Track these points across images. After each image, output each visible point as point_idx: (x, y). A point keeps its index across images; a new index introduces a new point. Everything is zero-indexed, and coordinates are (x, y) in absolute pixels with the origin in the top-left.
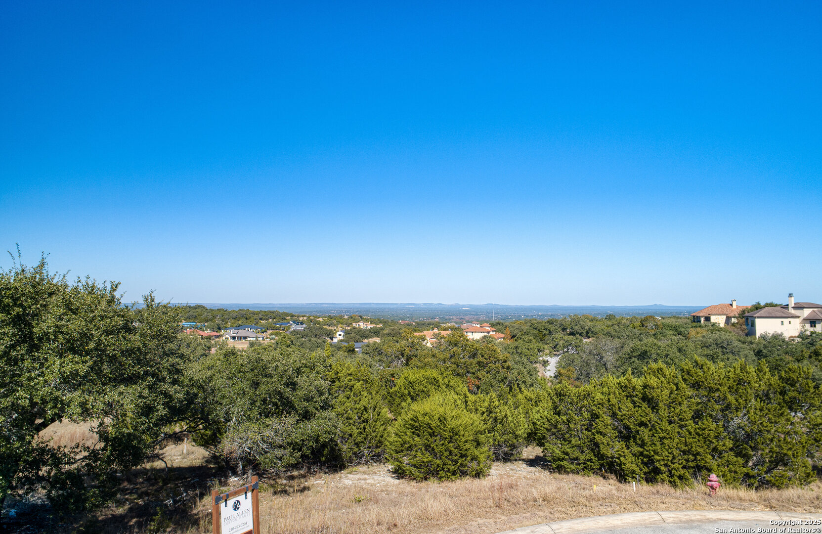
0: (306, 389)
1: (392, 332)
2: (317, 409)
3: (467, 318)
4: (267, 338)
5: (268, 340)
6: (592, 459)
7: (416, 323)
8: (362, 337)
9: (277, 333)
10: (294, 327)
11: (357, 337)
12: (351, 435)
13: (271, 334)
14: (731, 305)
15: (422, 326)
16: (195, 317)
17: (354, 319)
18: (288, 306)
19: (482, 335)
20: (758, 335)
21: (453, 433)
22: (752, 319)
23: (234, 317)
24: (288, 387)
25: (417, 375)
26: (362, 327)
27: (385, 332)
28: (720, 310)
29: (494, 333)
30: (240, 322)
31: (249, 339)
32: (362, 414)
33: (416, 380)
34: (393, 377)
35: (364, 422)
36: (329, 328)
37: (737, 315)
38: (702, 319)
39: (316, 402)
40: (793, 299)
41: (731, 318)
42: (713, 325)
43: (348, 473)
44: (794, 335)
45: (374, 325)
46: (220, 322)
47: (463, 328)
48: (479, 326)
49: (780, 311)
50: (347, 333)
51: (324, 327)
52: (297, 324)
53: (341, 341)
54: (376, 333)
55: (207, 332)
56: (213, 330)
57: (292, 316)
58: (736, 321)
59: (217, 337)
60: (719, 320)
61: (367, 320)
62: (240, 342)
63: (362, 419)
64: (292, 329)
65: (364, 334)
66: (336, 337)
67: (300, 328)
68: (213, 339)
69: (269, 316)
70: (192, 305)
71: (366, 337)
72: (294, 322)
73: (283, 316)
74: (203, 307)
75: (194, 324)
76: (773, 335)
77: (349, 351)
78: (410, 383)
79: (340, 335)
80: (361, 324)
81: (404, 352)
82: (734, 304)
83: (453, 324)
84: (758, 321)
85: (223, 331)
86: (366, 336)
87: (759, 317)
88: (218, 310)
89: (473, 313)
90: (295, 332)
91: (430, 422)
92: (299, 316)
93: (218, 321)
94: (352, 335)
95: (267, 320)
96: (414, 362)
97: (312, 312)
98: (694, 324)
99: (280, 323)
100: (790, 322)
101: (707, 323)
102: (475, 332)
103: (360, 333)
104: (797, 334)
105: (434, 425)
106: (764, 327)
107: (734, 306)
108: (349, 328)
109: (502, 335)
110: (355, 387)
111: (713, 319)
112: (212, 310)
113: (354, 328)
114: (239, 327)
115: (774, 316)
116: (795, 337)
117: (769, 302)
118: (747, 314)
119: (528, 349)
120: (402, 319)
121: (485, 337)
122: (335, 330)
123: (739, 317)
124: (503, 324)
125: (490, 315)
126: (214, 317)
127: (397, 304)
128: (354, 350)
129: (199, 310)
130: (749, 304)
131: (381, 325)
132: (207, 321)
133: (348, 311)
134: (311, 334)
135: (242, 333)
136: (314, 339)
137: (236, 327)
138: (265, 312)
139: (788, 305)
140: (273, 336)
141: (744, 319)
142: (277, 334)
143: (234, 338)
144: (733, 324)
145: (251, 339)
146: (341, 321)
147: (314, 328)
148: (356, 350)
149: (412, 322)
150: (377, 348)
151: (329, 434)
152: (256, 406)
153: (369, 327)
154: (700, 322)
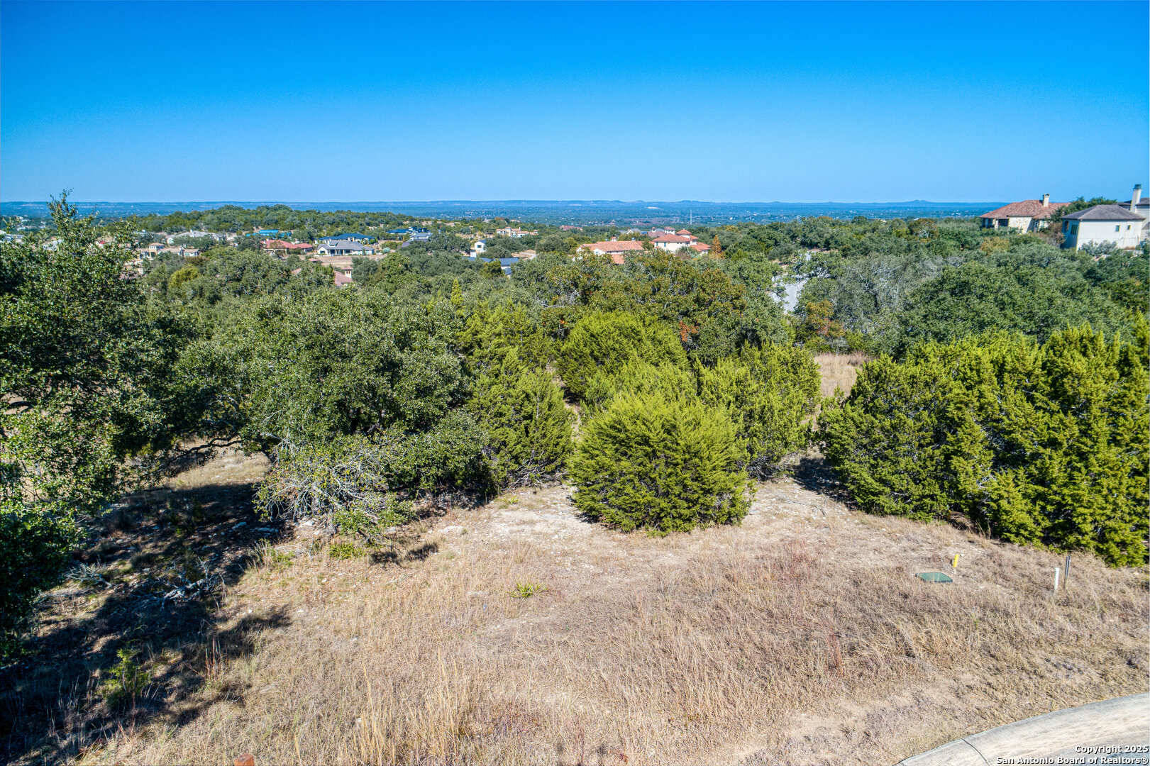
0: (420, 375)
1: (553, 243)
2: (441, 408)
3: (654, 221)
4: (378, 252)
5: (380, 254)
6: (936, 495)
7: (584, 228)
8: (510, 249)
9: (391, 244)
10: (414, 236)
11: (504, 250)
12: (504, 444)
13: (384, 246)
14: (1042, 202)
15: (593, 234)
16: (276, 222)
17: (498, 224)
18: (406, 205)
19: (679, 246)
20: (1079, 245)
21: (689, 453)
22: (1075, 223)
23: (331, 221)
24: (383, 375)
25: (604, 323)
26: (509, 235)
27: (543, 242)
28: (1024, 210)
29: (695, 243)
30: (339, 229)
31: (353, 253)
32: (521, 406)
33: (601, 331)
34: (563, 319)
35: (525, 418)
36: (464, 237)
37: (1049, 217)
38: (996, 223)
39: (439, 396)
40: (1139, 192)
41: (1038, 220)
42: (1013, 231)
43: (501, 508)
44: (1130, 246)
45: (527, 233)
46: (312, 229)
47: (652, 237)
48: (673, 233)
49: (1119, 211)
50: (489, 244)
51: (457, 235)
52: (420, 231)
53: (482, 256)
54: (529, 243)
55: (295, 244)
56: (302, 240)
57: (412, 220)
58: (1046, 225)
59: (309, 250)
60: (1021, 224)
61: (516, 225)
62: (341, 257)
63: (523, 413)
64: (412, 239)
65: (512, 246)
66: (474, 251)
67: (424, 237)
68: (304, 254)
69: (380, 219)
70: (270, 205)
71: (516, 250)
72: (415, 228)
73: (400, 220)
74: (286, 208)
75: (276, 231)
76: (1101, 246)
77: (494, 271)
78: (592, 335)
79: (479, 246)
80: (508, 230)
81: (577, 281)
82: (1047, 200)
83: (637, 230)
84: (1082, 226)
85: (316, 242)
86: (514, 247)
87: (1085, 220)
88: (308, 211)
89: (663, 214)
90: (417, 244)
91: (647, 433)
92: (421, 220)
93: (308, 227)
94: (496, 247)
95: (377, 225)
96: (596, 298)
97: (439, 214)
98: (985, 230)
99: (395, 230)
100: (1129, 227)
101: (1002, 229)
102: (669, 242)
103: (508, 244)
104: (1135, 244)
105: (655, 439)
106: (1091, 234)
107: (1046, 204)
108: (492, 237)
109: (706, 247)
110: (508, 357)
111: (1013, 222)
112: (299, 212)
113: (499, 237)
114: (338, 236)
115: (1108, 218)
116: (1133, 249)
117: (1097, 197)
118: (1063, 216)
119: (758, 272)
120: (564, 223)
121: (683, 250)
122: (472, 239)
123: (1051, 220)
124: (706, 231)
125: (686, 217)
126: (303, 222)
127: (557, 202)
128: (500, 270)
129: (281, 212)
130: (1067, 200)
131: (535, 233)
132: (293, 228)
133: (489, 213)
134: (439, 246)
135: (343, 244)
136: (443, 254)
137: (335, 235)
138: (374, 214)
139: (1130, 202)
140: (387, 249)
141: (1060, 224)
142: (391, 246)
143: (332, 251)
144: (1043, 230)
145: (356, 252)
146: (480, 226)
147: (443, 237)
148: (503, 268)
149: (578, 228)
150: (535, 272)
151: (465, 454)
152: (324, 416)
153: (519, 236)
154: (993, 226)
